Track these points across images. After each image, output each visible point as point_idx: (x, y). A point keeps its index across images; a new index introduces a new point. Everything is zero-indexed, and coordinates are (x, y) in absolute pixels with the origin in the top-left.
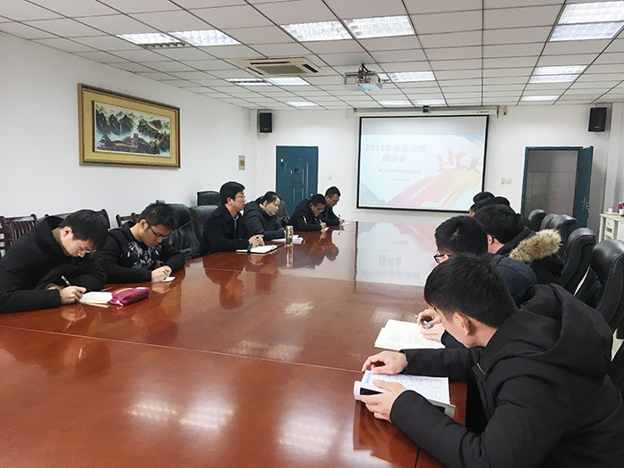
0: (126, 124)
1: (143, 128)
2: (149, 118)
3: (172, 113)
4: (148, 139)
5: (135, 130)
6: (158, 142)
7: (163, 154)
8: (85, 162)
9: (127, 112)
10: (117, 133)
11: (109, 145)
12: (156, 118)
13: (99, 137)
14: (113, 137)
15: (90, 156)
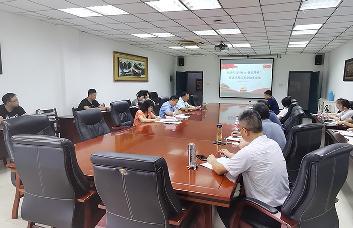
0: (129, 66)
1: (135, 67)
2: (137, 62)
3: (145, 60)
4: (137, 71)
5: (132, 67)
6: (140, 72)
7: (142, 76)
8: (116, 81)
9: (129, 61)
10: (126, 69)
11: (124, 74)
12: (140, 62)
13: (120, 71)
14: (125, 71)
15: (117, 78)
